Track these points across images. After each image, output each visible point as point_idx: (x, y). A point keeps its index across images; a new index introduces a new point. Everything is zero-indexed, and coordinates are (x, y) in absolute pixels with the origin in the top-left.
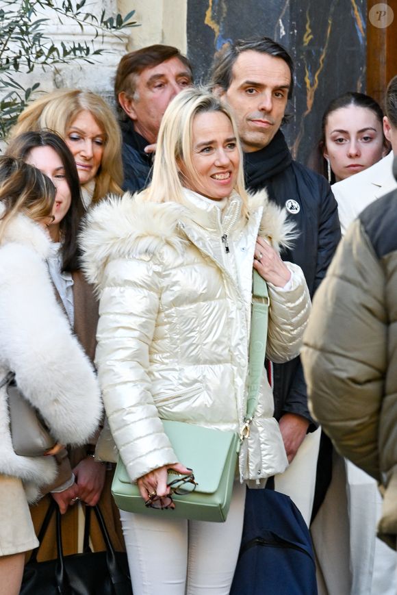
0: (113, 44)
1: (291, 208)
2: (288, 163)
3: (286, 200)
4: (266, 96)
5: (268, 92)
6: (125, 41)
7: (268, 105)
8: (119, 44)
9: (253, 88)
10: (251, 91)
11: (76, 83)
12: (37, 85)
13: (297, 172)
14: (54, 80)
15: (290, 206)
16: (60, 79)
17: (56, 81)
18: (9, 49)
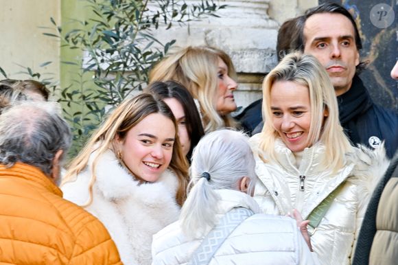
0: (256, 9)
1: (374, 144)
2: (368, 106)
3: (369, 137)
4: (333, 46)
5: (335, 42)
6: (266, 6)
7: (337, 52)
8: (260, 9)
9: (323, 42)
10: (323, 45)
11: (223, 42)
12: (173, 42)
13: (377, 113)
14: (205, 39)
15: (373, 142)
16: (210, 38)
17: (207, 39)
18: (148, 10)
